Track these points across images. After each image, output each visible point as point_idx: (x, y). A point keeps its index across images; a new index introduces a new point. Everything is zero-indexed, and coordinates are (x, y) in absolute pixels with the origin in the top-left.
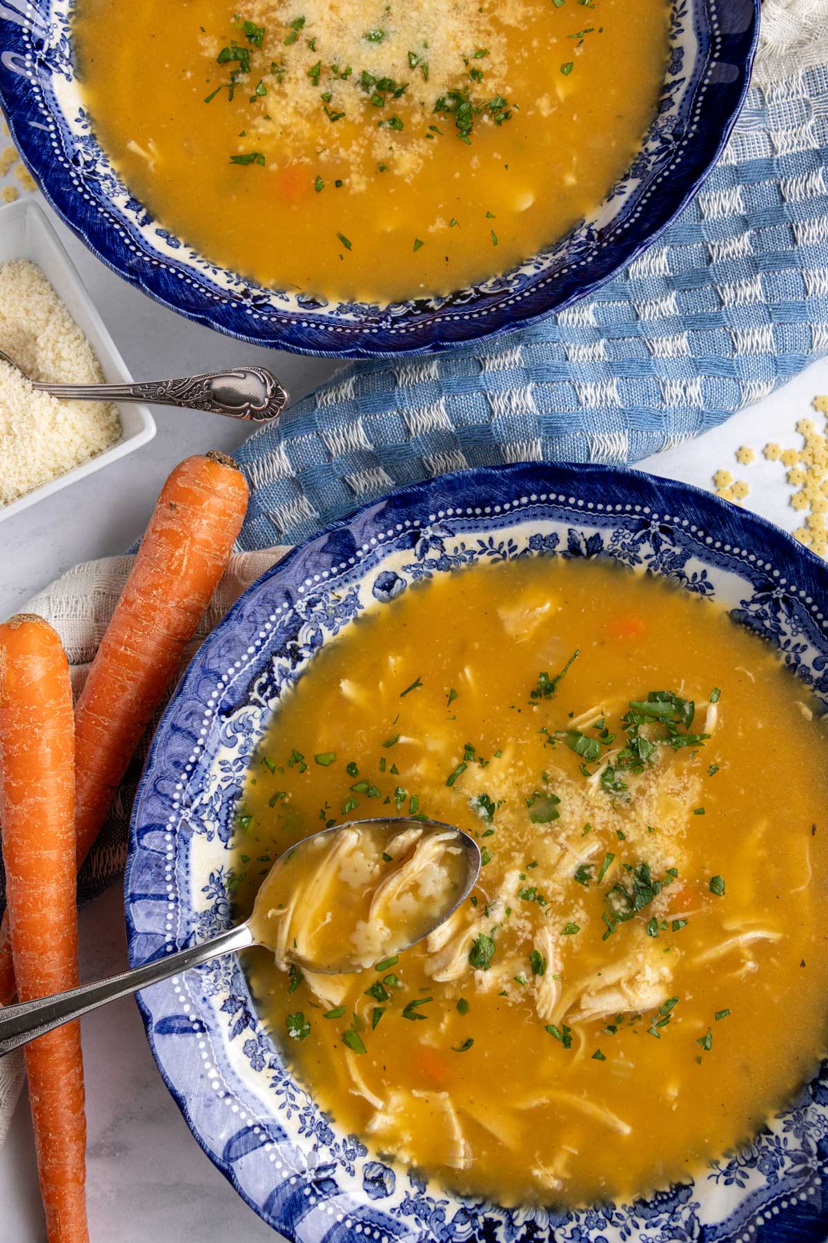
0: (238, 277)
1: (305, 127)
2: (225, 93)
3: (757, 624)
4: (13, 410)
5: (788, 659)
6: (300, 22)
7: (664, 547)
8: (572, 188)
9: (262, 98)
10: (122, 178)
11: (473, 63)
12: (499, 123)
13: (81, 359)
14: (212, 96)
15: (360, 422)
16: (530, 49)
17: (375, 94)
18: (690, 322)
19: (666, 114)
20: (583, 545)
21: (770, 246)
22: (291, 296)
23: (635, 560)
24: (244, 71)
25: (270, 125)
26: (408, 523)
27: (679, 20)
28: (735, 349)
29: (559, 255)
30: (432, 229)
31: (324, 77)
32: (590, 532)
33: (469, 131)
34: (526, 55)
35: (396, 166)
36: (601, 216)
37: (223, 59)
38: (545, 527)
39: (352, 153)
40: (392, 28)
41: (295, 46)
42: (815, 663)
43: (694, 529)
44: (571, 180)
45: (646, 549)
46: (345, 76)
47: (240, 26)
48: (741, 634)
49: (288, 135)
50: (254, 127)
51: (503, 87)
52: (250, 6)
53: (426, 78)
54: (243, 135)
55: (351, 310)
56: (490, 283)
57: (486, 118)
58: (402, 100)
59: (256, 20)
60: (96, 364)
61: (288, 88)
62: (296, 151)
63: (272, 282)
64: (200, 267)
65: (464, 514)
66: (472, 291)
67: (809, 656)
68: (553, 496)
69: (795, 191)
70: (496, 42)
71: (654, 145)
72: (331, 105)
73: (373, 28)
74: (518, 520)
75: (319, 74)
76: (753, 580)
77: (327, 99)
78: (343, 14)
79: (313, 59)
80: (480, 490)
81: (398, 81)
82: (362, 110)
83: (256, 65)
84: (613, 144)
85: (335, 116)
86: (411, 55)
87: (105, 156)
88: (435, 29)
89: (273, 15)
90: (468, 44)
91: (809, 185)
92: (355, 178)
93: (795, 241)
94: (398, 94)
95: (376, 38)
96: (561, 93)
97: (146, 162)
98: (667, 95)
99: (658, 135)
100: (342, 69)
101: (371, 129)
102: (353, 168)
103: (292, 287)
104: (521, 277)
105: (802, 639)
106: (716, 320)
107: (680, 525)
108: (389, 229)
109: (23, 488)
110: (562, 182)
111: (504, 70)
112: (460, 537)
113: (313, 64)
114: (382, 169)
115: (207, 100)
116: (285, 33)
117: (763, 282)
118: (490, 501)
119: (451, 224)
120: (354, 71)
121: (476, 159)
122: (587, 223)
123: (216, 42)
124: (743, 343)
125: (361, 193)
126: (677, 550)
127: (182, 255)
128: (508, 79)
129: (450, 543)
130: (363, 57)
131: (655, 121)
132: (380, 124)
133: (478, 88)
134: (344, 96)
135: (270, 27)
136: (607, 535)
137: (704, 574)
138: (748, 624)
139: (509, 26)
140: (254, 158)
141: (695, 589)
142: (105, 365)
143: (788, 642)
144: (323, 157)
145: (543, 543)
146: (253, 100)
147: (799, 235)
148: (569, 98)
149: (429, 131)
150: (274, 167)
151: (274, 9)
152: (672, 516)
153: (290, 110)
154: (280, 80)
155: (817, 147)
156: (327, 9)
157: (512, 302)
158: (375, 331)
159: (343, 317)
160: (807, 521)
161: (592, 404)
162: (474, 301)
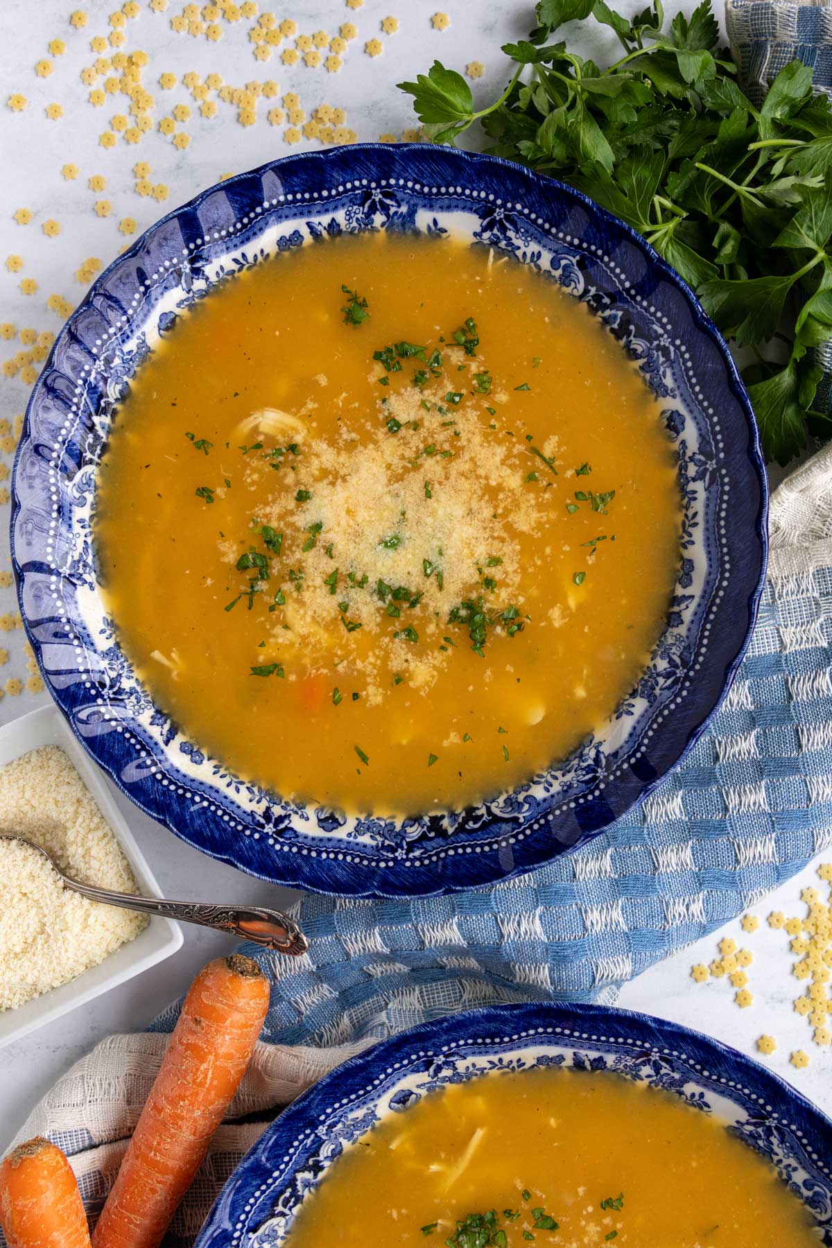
0: (260, 790)
1: (323, 637)
2: (244, 601)
3: (751, 1141)
4: (46, 910)
5: (780, 1174)
6: (317, 527)
7: (663, 1071)
8: (584, 700)
9: (281, 607)
10: (147, 688)
11: (487, 571)
12: (512, 634)
13: (110, 857)
14: (233, 604)
15: (377, 930)
16: (543, 557)
17: (391, 604)
18: (695, 829)
19: (676, 630)
20: (587, 1065)
21: (774, 751)
22: (310, 811)
23: (637, 1078)
24: (263, 578)
25: (289, 634)
26: (422, 1054)
27: (691, 530)
28: (738, 862)
29: (568, 776)
30: (446, 743)
31: (341, 585)
32: (594, 1055)
33: (482, 642)
34: (539, 562)
35: (411, 678)
36: (610, 735)
37: (241, 566)
38: (552, 1050)
39: (368, 664)
40: (408, 535)
41: (313, 552)
42: (805, 1183)
43: (691, 1062)
44: (581, 693)
45: (646, 1070)
46: (361, 584)
47: (258, 530)
48: (738, 1146)
49: (307, 645)
50: (274, 636)
51: (516, 596)
52: (268, 510)
53: (441, 587)
54: (262, 645)
55: (368, 829)
56: (501, 800)
57: (499, 629)
58: (417, 610)
59: (274, 524)
61: (307, 595)
62: (315, 661)
63: (292, 797)
64: (221, 785)
65: (475, 1043)
66: (484, 810)
67: (800, 1176)
68: (558, 1030)
69: (802, 689)
70: (510, 550)
71: (662, 664)
72: (348, 614)
73: (389, 534)
74: (526, 1045)
75: (336, 582)
76: (747, 1110)
77: (344, 608)
78: (359, 519)
79: (329, 566)
80: (492, 1026)
81: (414, 590)
82: (379, 619)
83: (275, 571)
84: (623, 657)
85: (352, 627)
86: (427, 563)
87: (130, 666)
88: (450, 536)
89: (290, 519)
90: (482, 551)
91: (816, 684)
92: (371, 689)
93: (800, 746)
94: (413, 605)
95: (393, 544)
96: (572, 602)
97: (169, 671)
98: (676, 609)
99: (666, 654)
100: (359, 577)
101: (387, 640)
102: (369, 680)
103: (311, 801)
104: (530, 799)
106: (720, 829)
107: (679, 1058)
108: (404, 742)
110: (572, 694)
111: (517, 579)
113: (330, 571)
114: (398, 681)
115: (228, 609)
116: (302, 538)
117: (767, 789)
118: (501, 1034)
119: (465, 738)
120: (370, 580)
121: (489, 672)
122: (596, 741)
123: (235, 548)
124: (747, 854)
125: (377, 706)
126: (677, 1076)
127: (204, 772)
128: (522, 588)
129: (461, 1064)
130: (379, 564)
131: (664, 633)
132: (396, 635)
133: (492, 597)
134: (360, 606)
135: (288, 532)
136: (610, 1059)
137: (702, 1095)
138: (742, 1139)
139: (522, 533)
140: (271, 670)
141: (693, 1107)
142: (132, 868)
143: (780, 1161)
144: (340, 668)
145: (551, 1063)
146: (272, 609)
147: (804, 742)
148: (580, 607)
149: (443, 642)
150: (293, 678)
151: (292, 513)
152: (671, 1051)
153: (308, 619)
154: (299, 588)
155: (825, 645)
156: (343, 514)
157: (521, 837)
158: (391, 864)
159: (361, 839)
160: (808, 990)
161: (597, 928)
162: (485, 826)
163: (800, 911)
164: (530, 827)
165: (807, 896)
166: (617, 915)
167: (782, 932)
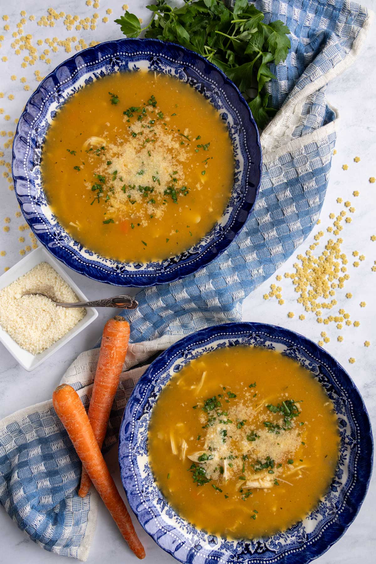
0: (114, 261)
1: (124, 208)
2: (96, 201)
3: (290, 355)
4: (52, 314)
5: (301, 363)
6: (116, 172)
7: (258, 340)
8: (212, 212)
9: (109, 200)
10: (70, 235)
11: (173, 176)
12: (185, 195)
13: (69, 293)
14: (93, 202)
15: (160, 299)
16: (191, 168)
17: (144, 193)
18: (256, 247)
19: (237, 183)
20: (233, 343)
21: (276, 218)
22: (131, 264)
23: (250, 344)
24: (101, 192)
25: (113, 208)
26: (180, 351)
27: (236, 150)
28: (271, 254)
29: (212, 237)
30: (171, 234)
31: (127, 190)
32: (235, 340)
33: (176, 199)
34: (190, 170)
35: (155, 215)
36: (223, 221)
37: (93, 189)
38: (221, 341)
39: (141, 214)
40: (146, 169)
41: (116, 181)
42: (309, 364)
43: (266, 334)
44: (211, 210)
45: (252, 341)
46: (134, 188)
47: (97, 177)
48: (286, 358)
49: (120, 211)
50: (109, 210)
51: (184, 183)
52: (99, 170)
53: (160, 184)
54: (105, 214)
55: (151, 266)
56: (192, 249)
57: (181, 194)
58: (153, 193)
59: (101, 174)
60: (74, 294)
61: (117, 195)
62: (123, 216)
63: (124, 261)
64: (100, 260)
65: (196, 344)
66: (187, 253)
67: (307, 363)
68: (222, 334)
69: (281, 197)
70: (179, 168)
71: (235, 195)
72: (131, 199)
73: (139, 171)
74: (213, 341)
75: (125, 189)
76: (286, 345)
77: (129, 197)
78: (129, 167)
79: (122, 184)
80: (200, 337)
81: (151, 187)
82: (141, 198)
83: (105, 189)
84: (222, 195)
85: (133, 202)
86: (153, 177)
87: (63, 229)
88: (160, 167)
89: (107, 171)
90: (170, 170)
91: (285, 194)
92: (143, 221)
93: (284, 215)
94: (152, 191)
95: (141, 173)
96: (203, 181)
97: (77, 228)
98: (236, 177)
99: (236, 191)
100: (132, 186)
101: (145, 204)
102: (142, 218)
103: (131, 261)
104: (201, 246)
105: (304, 358)
106: (264, 245)
107: (261, 334)
108: (157, 236)
109: (60, 337)
110: (208, 211)
111: (184, 177)
112: (196, 350)
113: (123, 186)
114: (152, 217)
115: (91, 204)
116: (111, 177)
117: (276, 230)
118: (204, 339)
119: (176, 232)
120: (136, 186)
121: (180, 209)
122: (219, 224)
123: (90, 184)
124: (274, 252)
125: (146, 227)
126: (262, 340)
127: (94, 258)
128: (186, 180)
129: (194, 353)
130: (138, 180)
131: (234, 185)
132: (148, 202)
133: (177, 184)
134: (134, 195)
135: (107, 175)
136: (240, 340)
137: (271, 345)
138: (287, 356)
139: (182, 162)
140: (110, 221)
141: (270, 349)
142: (77, 295)
143: (300, 359)
144: (132, 216)
145: (222, 346)
146: (106, 201)
147: (285, 213)
148: (205, 182)
149: (164, 202)
150: (117, 223)
151: (106, 169)
152: (259, 332)
153: (119, 203)
154: (113, 193)
155: (286, 181)
156: (123, 166)
157: (200, 257)
158: (160, 274)
159: (149, 269)
160: (301, 295)
161: (231, 283)
162: (188, 257)
163: (294, 271)
164: (203, 254)
165: (295, 266)
166: (236, 277)
167: (290, 278)
